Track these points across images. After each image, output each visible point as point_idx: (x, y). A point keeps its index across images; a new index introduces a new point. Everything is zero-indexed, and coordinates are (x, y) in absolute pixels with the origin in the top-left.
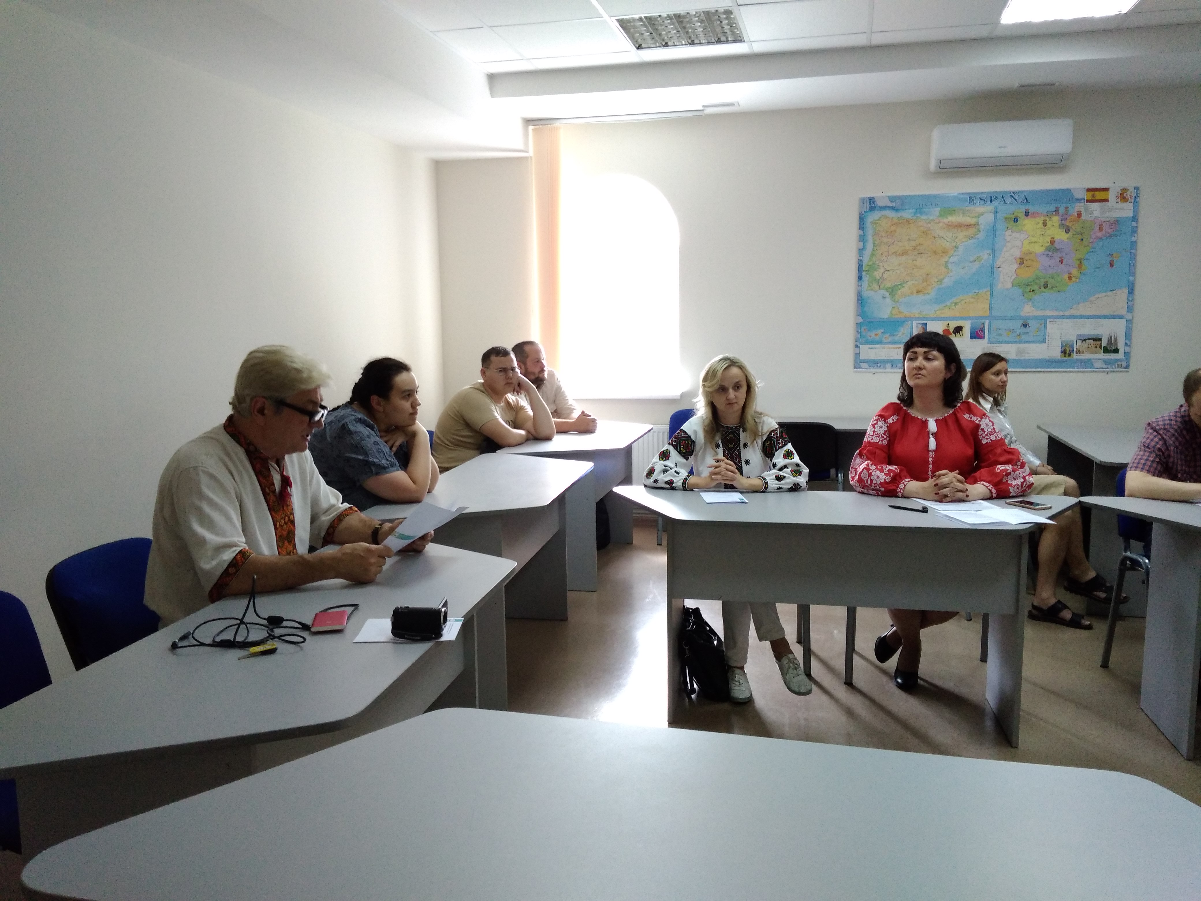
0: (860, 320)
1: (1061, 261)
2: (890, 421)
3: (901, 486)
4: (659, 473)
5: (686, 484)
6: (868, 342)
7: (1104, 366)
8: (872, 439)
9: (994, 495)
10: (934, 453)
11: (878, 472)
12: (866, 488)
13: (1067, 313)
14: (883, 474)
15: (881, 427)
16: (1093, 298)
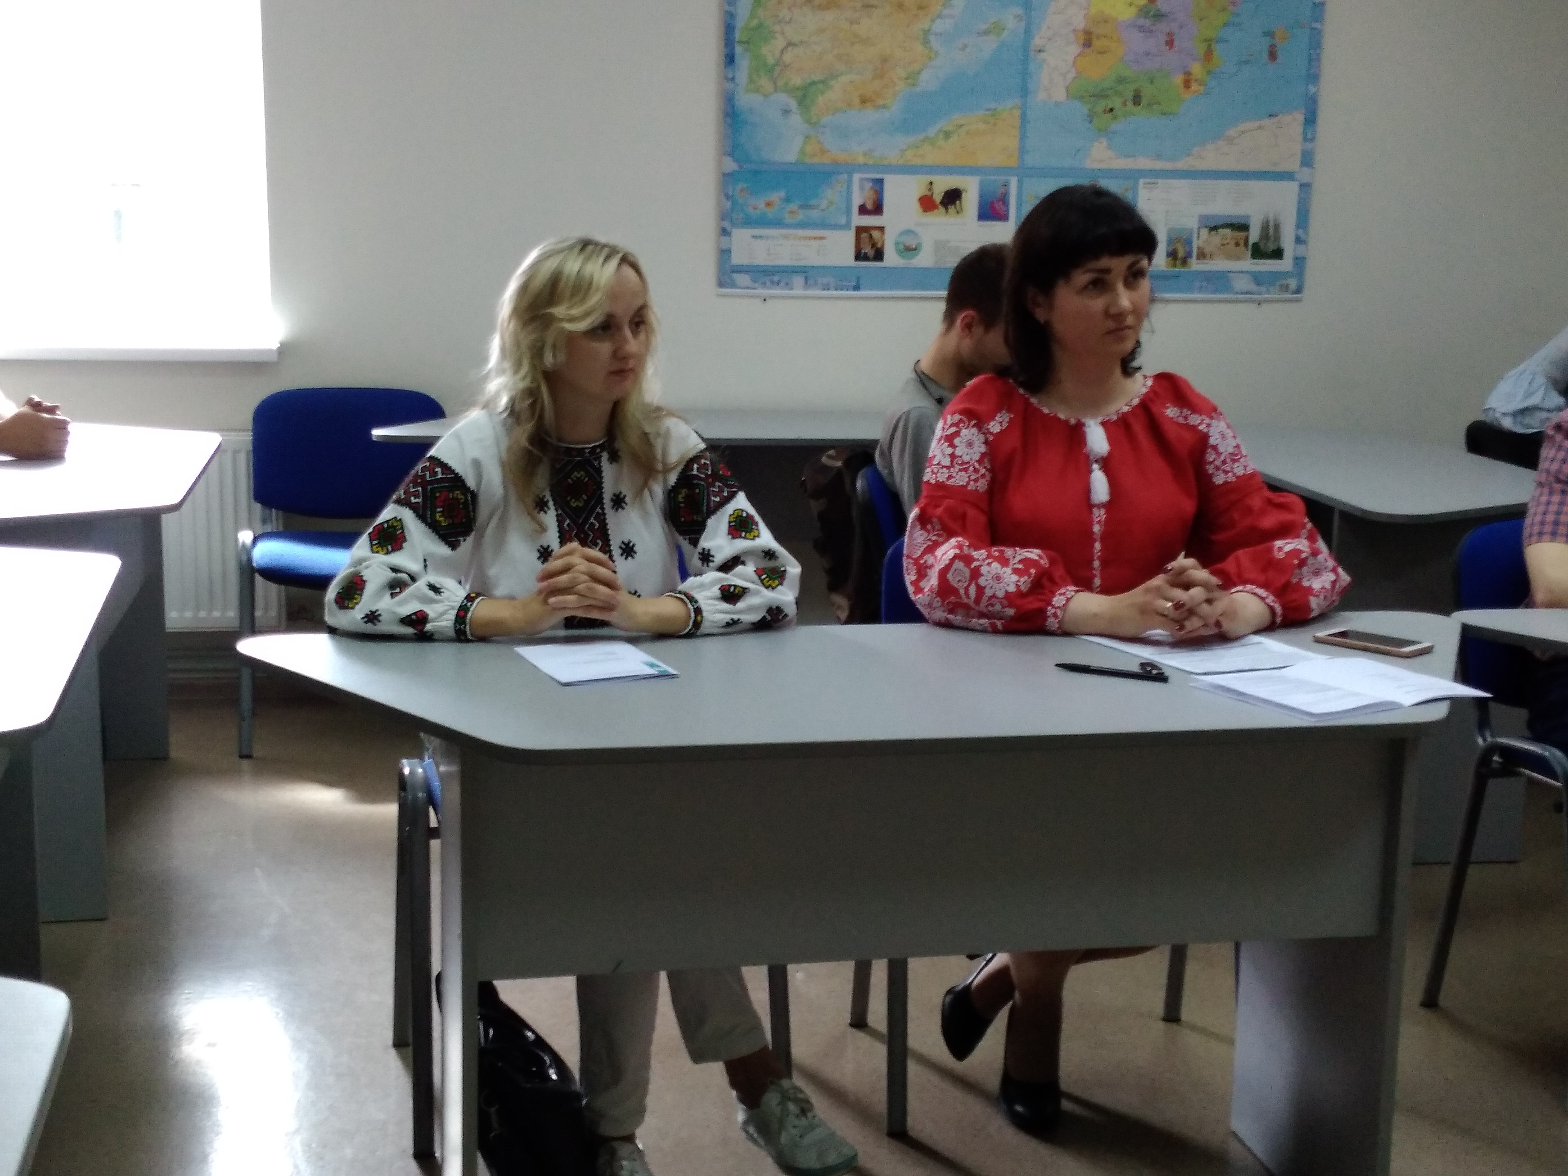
0: (730, 165)
1: (1170, 43)
2: (995, 427)
3: (1058, 600)
4: (378, 594)
5: (464, 623)
6: (749, 222)
7: (1253, 287)
8: (950, 477)
9: (1279, 620)
10: (1103, 511)
11: (995, 565)
12: (961, 611)
13: (1180, 165)
14: (1008, 570)
15: (970, 444)
16: (1232, 132)
